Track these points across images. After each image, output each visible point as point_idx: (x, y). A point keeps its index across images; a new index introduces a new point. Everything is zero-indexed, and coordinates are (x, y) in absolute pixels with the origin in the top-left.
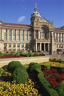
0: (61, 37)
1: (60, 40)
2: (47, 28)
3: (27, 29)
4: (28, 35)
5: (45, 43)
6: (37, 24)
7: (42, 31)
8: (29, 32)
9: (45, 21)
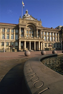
0: (50, 36)
1: (49, 38)
2: (34, 27)
3: (13, 27)
4: (14, 34)
5: (35, 41)
6: (23, 22)
7: (30, 29)
8: (15, 30)
9: (32, 19)
